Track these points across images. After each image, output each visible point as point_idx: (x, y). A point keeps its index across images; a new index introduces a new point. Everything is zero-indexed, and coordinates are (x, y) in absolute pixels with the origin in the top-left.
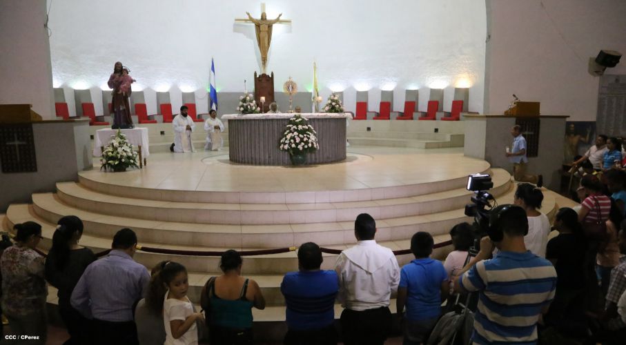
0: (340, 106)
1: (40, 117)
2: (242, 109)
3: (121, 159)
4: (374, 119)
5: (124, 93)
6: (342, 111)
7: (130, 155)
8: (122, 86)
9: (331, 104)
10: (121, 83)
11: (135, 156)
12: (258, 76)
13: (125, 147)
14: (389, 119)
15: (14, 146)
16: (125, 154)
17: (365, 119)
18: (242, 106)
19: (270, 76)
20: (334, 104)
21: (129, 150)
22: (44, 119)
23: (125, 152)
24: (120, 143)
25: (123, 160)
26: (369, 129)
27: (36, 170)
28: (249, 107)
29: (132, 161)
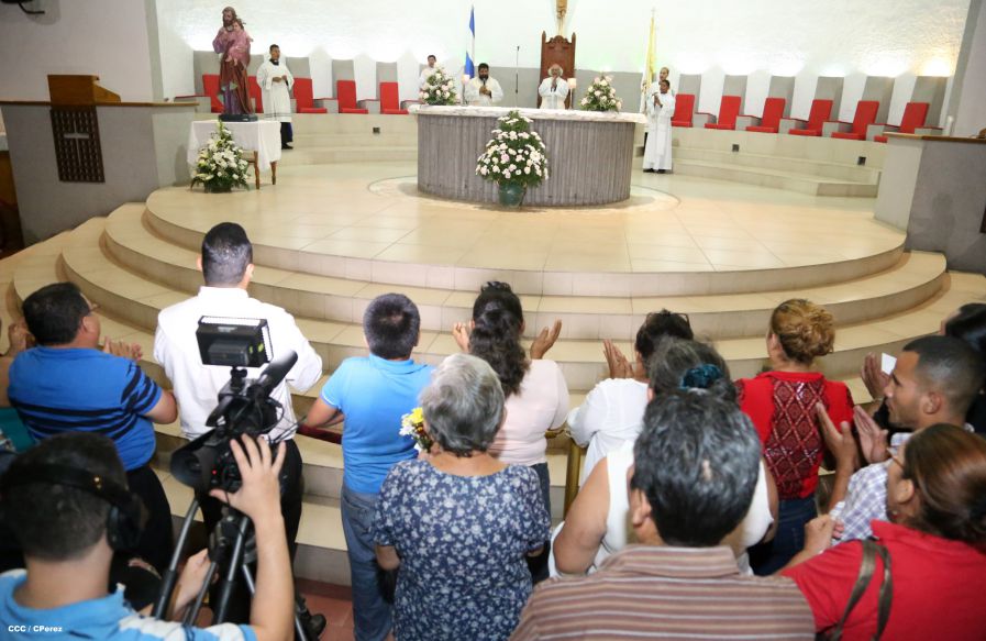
0: (609, 99)
1: (118, 97)
2: (427, 96)
3: (215, 172)
4: (748, 129)
5: (236, 60)
6: (614, 108)
7: (234, 165)
8: (232, 49)
9: (592, 94)
10: (232, 43)
11: (242, 168)
12: (548, 40)
13: (228, 154)
14: (776, 131)
15: (74, 140)
16: (224, 164)
17: (733, 128)
18: (428, 91)
19: (570, 41)
20: (597, 93)
21: (232, 158)
22: (123, 100)
23: (226, 160)
24: (220, 145)
25: (219, 174)
26: (736, 148)
27: (103, 181)
28: (438, 92)
29: (235, 176)
